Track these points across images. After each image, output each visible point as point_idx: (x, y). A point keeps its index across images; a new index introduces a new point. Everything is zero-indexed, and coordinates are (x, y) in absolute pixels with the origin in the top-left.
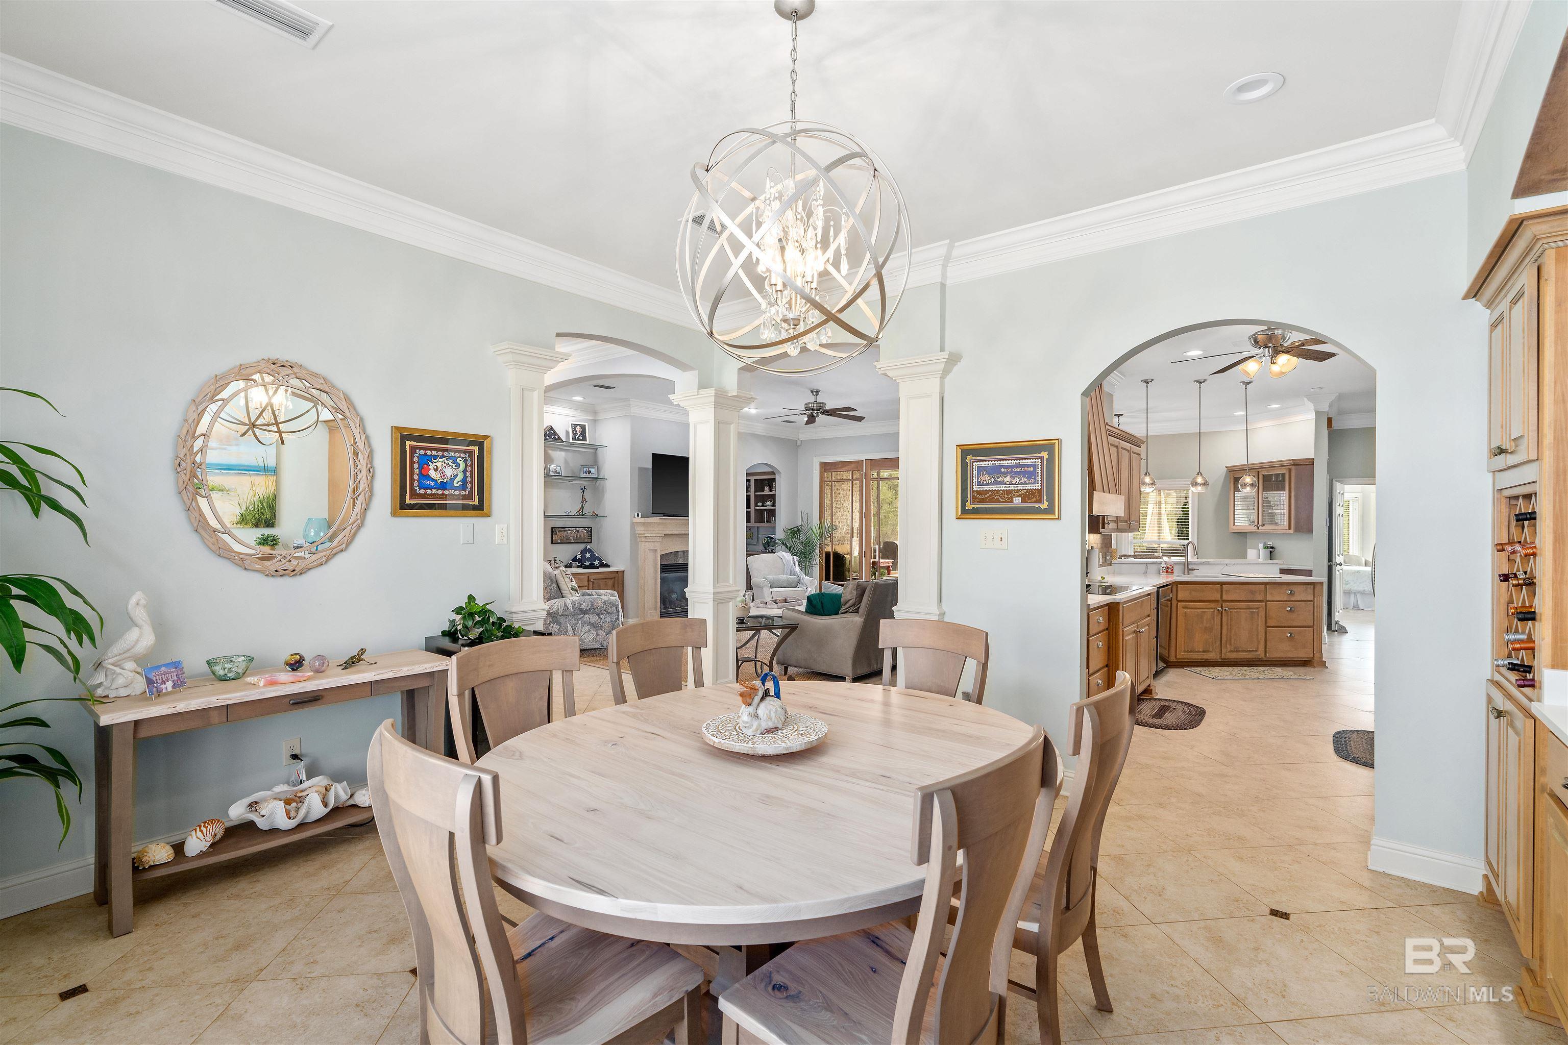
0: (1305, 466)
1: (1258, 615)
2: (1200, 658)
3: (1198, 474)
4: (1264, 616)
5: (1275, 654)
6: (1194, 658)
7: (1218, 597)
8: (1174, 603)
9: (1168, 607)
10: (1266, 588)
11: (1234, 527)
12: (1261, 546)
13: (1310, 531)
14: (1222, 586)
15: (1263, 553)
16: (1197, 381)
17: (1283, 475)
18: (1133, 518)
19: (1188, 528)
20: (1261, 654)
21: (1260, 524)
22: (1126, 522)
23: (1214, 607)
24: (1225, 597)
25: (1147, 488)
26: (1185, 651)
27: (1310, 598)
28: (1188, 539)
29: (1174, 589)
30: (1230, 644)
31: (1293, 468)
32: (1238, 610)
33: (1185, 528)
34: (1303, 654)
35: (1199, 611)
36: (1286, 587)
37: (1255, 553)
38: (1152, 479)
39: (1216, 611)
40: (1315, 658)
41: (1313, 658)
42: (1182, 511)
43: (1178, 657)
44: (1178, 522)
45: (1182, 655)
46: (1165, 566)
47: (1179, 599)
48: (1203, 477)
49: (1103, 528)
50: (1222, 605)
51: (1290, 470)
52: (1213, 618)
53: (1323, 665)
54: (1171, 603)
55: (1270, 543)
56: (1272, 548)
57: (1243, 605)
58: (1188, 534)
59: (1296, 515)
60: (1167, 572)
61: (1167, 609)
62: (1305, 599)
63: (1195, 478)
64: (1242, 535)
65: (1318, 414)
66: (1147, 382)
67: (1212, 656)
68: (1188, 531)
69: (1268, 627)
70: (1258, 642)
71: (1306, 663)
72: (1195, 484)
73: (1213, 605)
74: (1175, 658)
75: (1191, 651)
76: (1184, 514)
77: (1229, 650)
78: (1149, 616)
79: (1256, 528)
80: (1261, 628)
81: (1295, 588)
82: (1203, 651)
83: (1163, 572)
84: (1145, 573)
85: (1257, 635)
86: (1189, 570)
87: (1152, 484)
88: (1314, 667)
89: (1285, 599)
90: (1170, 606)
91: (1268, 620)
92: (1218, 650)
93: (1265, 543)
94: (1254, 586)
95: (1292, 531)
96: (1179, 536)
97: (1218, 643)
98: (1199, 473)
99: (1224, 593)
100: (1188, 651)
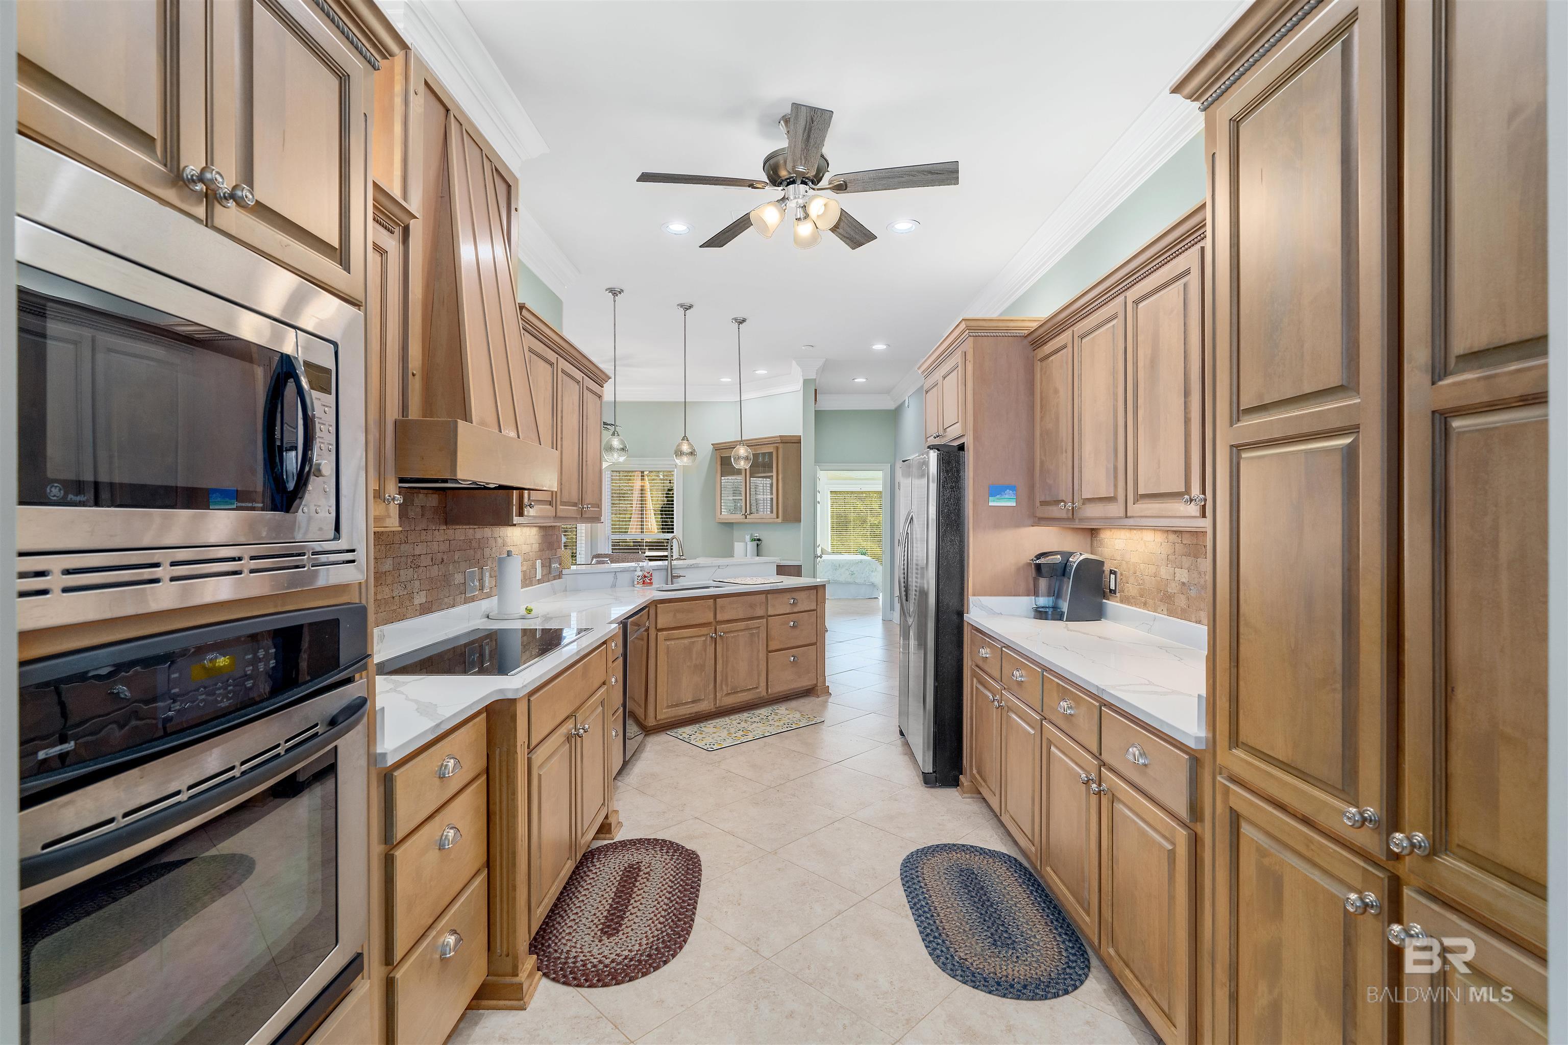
0: (792, 443)
1: (758, 636)
2: (688, 712)
3: (683, 439)
4: (765, 638)
5: (778, 688)
6: (680, 714)
7: (710, 617)
8: (652, 632)
9: (642, 640)
10: (767, 598)
11: (721, 517)
12: (748, 538)
13: (798, 520)
14: (715, 600)
15: (751, 546)
16: (681, 306)
17: (771, 454)
18: (589, 498)
19: (673, 518)
20: (762, 691)
21: (748, 512)
22: (575, 505)
23: (706, 633)
24: (719, 617)
25: (615, 455)
26: (668, 707)
27: (813, 607)
28: (673, 532)
29: (652, 612)
30: (727, 685)
31: (781, 446)
32: (735, 634)
33: (669, 518)
34: (805, 682)
35: (686, 641)
36: (788, 595)
37: (742, 548)
38: (622, 442)
39: (709, 638)
40: (819, 685)
41: (816, 685)
42: (666, 497)
43: (658, 718)
44: (662, 511)
45: (665, 714)
46: (640, 573)
47: (659, 626)
48: (690, 444)
49: (521, 514)
50: (716, 630)
51: (777, 448)
52: (705, 650)
53: (826, 691)
54: (648, 634)
55: (757, 535)
56: (759, 540)
57: (742, 625)
58: (673, 525)
59: (784, 503)
60: (644, 583)
61: (642, 643)
62: (808, 609)
63: (679, 445)
64: (729, 525)
65: (806, 382)
66: (615, 292)
67: (705, 706)
68: (673, 522)
69: (770, 652)
70: (759, 675)
71: (808, 692)
72: (679, 453)
73: (704, 630)
74: (654, 720)
75: (677, 705)
76: (668, 501)
77: (725, 692)
78: (604, 683)
79: (744, 517)
80: (762, 655)
81: (795, 595)
82: (693, 702)
83: (638, 583)
84: (614, 586)
85: (758, 665)
86: (673, 577)
87: (623, 449)
88: (818, 697)
89: (788, 612)
90: (646, 638)
91: (770, 643)
92: (712, 696)
93: (751, 535)
94: (753, 597)
95: (780, 520)
96: (662, 529)
97: (712, 686)
98: (685, 438)
99: (718, 612)
100: (672, 706)
